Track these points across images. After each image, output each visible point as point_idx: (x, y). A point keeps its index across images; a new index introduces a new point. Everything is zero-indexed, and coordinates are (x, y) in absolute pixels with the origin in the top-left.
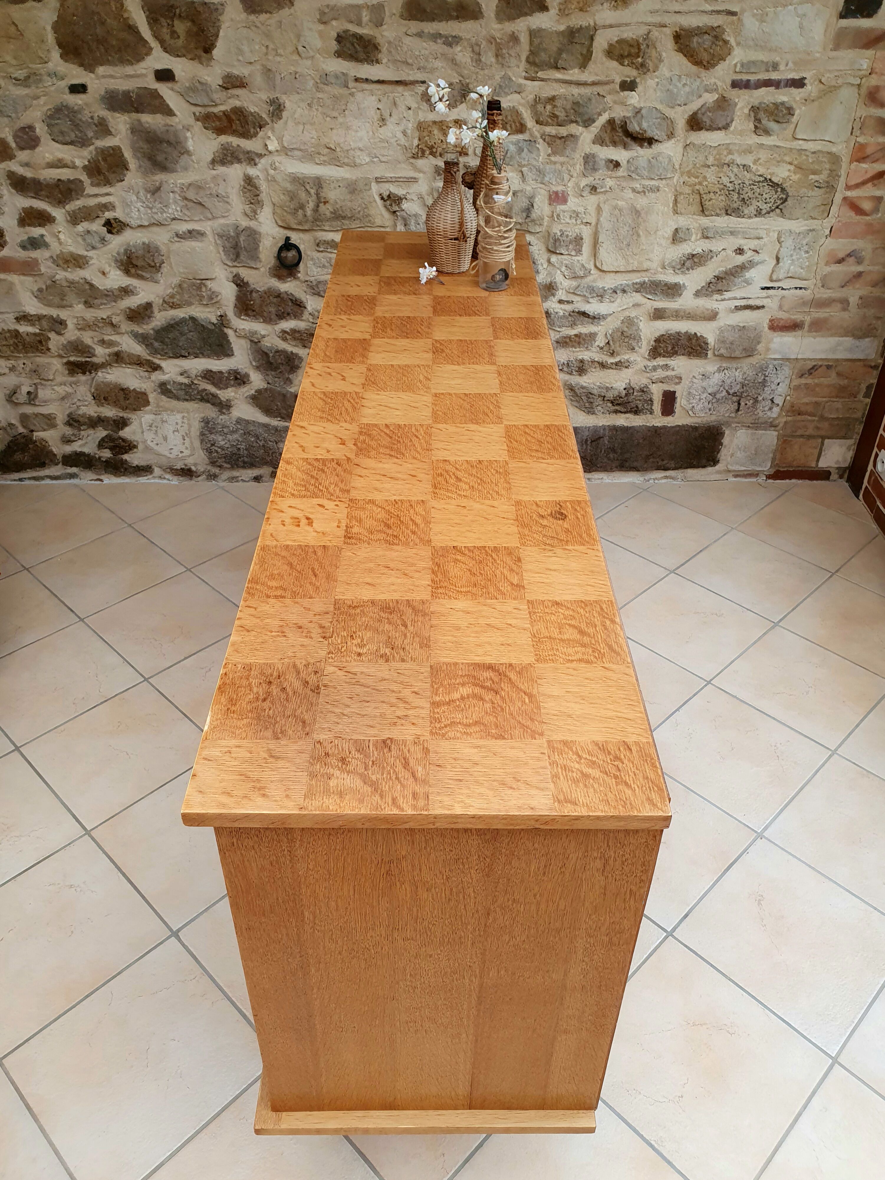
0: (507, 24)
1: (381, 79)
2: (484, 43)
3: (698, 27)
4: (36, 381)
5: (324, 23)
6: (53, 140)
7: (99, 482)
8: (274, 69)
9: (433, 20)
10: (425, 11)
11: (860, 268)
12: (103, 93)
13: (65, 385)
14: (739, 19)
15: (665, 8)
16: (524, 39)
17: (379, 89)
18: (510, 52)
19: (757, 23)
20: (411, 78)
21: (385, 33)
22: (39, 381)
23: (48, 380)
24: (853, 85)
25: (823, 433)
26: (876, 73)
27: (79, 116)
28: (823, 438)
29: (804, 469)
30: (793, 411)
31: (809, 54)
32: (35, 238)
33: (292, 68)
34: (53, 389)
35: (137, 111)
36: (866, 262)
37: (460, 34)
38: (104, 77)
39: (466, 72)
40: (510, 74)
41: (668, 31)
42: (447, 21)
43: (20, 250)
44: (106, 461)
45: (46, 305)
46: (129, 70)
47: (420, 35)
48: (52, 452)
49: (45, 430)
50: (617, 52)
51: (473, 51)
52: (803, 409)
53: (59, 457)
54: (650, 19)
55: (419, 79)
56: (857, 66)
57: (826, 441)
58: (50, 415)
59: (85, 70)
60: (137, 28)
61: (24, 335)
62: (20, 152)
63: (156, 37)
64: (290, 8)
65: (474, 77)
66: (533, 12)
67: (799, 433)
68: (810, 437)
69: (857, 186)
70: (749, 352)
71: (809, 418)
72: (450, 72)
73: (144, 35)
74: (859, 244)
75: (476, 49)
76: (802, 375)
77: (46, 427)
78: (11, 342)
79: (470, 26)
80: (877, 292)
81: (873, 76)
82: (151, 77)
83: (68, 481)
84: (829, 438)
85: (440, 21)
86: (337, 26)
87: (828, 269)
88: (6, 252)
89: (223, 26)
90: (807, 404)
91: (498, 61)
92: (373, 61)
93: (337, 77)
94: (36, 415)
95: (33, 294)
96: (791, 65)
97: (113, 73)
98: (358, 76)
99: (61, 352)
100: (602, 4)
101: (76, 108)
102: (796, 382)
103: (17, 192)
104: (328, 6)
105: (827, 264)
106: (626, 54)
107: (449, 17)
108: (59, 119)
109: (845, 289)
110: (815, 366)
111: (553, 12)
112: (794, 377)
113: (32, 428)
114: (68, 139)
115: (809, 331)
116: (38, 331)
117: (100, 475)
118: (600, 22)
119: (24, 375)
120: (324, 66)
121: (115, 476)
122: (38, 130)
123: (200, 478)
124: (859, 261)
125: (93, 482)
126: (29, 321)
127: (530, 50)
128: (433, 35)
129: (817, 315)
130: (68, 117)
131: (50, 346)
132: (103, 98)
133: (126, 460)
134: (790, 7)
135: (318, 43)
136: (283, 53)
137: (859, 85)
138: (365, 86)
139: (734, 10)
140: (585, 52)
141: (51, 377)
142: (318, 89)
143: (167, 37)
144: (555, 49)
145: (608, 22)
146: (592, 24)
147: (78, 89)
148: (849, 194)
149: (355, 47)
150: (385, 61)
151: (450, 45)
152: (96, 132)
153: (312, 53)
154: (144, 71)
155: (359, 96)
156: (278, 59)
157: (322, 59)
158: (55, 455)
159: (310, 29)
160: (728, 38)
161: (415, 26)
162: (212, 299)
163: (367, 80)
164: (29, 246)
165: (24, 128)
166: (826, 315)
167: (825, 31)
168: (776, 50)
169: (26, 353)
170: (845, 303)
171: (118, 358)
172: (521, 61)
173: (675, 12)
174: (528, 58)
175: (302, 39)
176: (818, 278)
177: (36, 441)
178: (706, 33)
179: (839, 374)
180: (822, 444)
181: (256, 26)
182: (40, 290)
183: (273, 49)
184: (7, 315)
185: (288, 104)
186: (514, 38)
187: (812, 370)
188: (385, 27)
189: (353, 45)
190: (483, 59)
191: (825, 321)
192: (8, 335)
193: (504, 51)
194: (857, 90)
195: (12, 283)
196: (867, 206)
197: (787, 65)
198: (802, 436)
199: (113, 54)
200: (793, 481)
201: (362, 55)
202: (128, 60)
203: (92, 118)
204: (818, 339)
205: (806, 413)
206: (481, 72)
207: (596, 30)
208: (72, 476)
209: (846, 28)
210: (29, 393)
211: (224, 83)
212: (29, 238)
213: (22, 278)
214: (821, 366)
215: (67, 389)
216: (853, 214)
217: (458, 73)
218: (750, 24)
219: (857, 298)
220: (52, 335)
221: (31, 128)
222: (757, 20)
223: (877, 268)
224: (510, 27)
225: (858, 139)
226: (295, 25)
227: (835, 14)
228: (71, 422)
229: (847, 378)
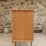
13: (0, 27)
32: (1, 18)
35: (8, 11)
66: (28, 6)
70: (43, 25)
73: (9, 8)
86: (18, 7)
89: (13, 7)
101: (4, 11)
162: (10, 22)
165: (1, 12)
167: (44, 7)
168: (41, 8)
171: (4, 25)
178: (37, 7)
188: (21, 7)
207: (32, 7)
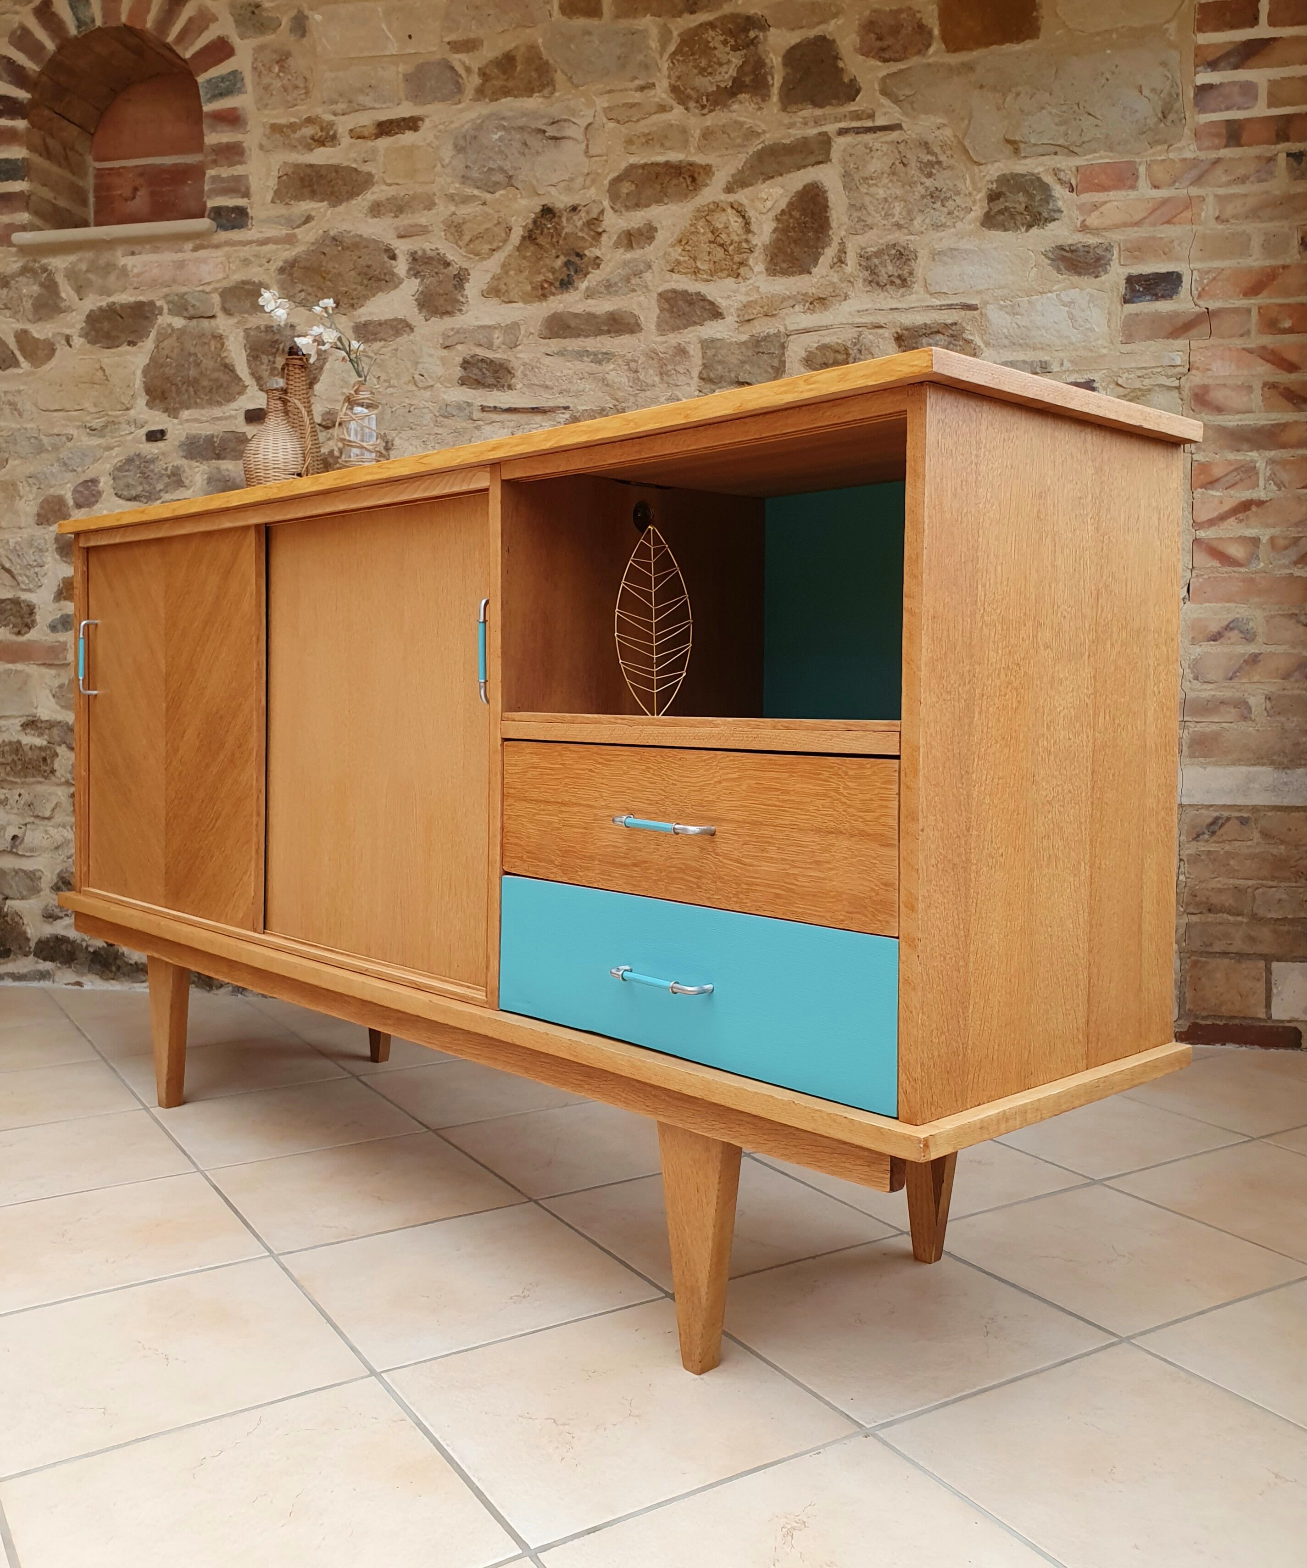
0: (671, 335)
1: (514, 406)
2: (642, 359)
3: (925, 324)
4: (29, 820)
5: (446, 347)
6: (116, 494)
7: (77, 987)
8: (384, 402)
9: (579, 336)
10: (569, 327)
11: (1252, 649)
12: (183, 439)
13: (64, 827)
14: (981, 313)
15: (878, 306)
16: (695, 351)
17: (511, 421)
18: (677, 368)
19: (1007, 316)
20: (551, 404)
21: (518, 356)
22: (32, 819)
23: (44, 818)
24: (1169, 388)
25: (1263, 949)
26: (1198, 368)
27: (152, 467)
28: (1268, 959)
29: (1245, 1023)
30: (1198, 905)
31: (1091, 351)
32: (68, 616)
33: (407, 401)
34: (46, 832)
35: (219, 457)
36: (1260, 639)
37: (613, 350)
38: (187, 421)
39: (621, 394)
40: (677, 393)
41: (886, 333)
42: (596, 336)
43: (48, 631)
44: (95, 952)
45: (62, 707)
46: (217, 412)
47: (561, 353)
48: (25, 933)
49: (23, 898)
50: (819, 360)
51: (630, 369)
52: (1215, 900)
53: (32, 944)
54: (859, 320)
55: (561, 405)
56: (1166, 362)
57: (1275, 965)
58: (33, 872)
59: (169, 416)
60: (233, 366)
61: (26, 749)
62: (77, 511)
63: (252, 374)
64: (409, 335)
65: (632, 399)
66: (704, 320)
67: (1218, 947)
68: (1241, 956)
69: (1212, 522)
71: (1231, 919)
72: (600, 394)
73: (239, 372)
74: (1241, 611)
75: (633, 365)
76: (1198, 836)
77: (24, 893)
78: (10, 759)
79: (625, 341)
80: (1294, 688)
81: (1193, 372)
82: (241, 418)
83: (35, 984)
84: (1278, 961)
85: (586, 337)
86: (463, 351)
87: (1197, 650)
88: (32, 635)
89: (330, 359)
90: (1220, 891)
91: (662, 380)
92: (503, 386)
93: (460, 408)
94: (17, 872)
95: (51, 691)
96: (1067, 364)
97: (197, 416)
98: (485, 404)
99: (69, 776)
100: (793, 306)
101: (149, 457)
102: (1191, 849)
103: (62, 557)
104: (452, 329)
105: (1194, 641)
106: (831, 361)
107: (599, 332)
108: (127, 471)
109: (1235, 683)
110: (1217, 819)
111: (731, 319)
112: (1183, 838)
113: (8, 892)
114: (134, 493)
115: (1192, 756)
116: (45, 743)
117: (82, 974)
118: (791, 328)
119: (15, 811)
120: (445, 397)
121: (101, 977)
122: (101, 484)
123: (222, 990)
124: (1249, 637)
125: (70, 987)
126: (38, 728)
127: (704, 364)
128: (578, 352)
129: (1199, 728)
130: (139, 467)
131: (56, 766)
132: (182, 444)
133: (123, 954)
134: (1049, 295)
135: (440, 371)
136: (396, 384)
137: (1178, 388)
138: (494, 416)
139: (973, 302)
140: (776, 363)
141: (47, 814)
142: (437, 424)
143: (265, 374)
144: (736, 362)
145: (803, 325)
146: (782, 329)
147: (156, 436)
148: (1201, 534)
149: (483, 373)
150: (518, 387)
151: (600, 363)
152: (167, 486)
153: (432, 383)
154: (233, 413)
155: (487, 429)
156: (390, 390)
157: (443, 389)
158: (28, 940)
159: (431, 355)
160: (970, 337)
161: (555, 344)
163: (495, 407)
164: (59, 627)
165: (86, 481)
166: (1214, 727)
167: (1109, 321)
168: (1042, 349)
169: (26, 777)
170: (1242, 707)
172: (692, 378)
173: (891, 309)
174: (701, 373)
175: (420, 366)
176: (1185, 665)
177: (6, 915)
178: (938, 332)
179: (1266, 835)
180: (1269, 971)
181: (368, 357)
182: (61, 687)
183: (385, 381)
184: (12, 721)
185: (397, 442)
186: (681, 351)
187: (1215, 826)
188: (519, 348)
189: (481, 370)
190: (641, 377)
191: (1215, 737)
192: (7, 748)
193: (669, 367)
194: (1177, 395)
195: (28, 676)
196: (1236, 551)
197: (1062, 365)
198: (1225, 954)
199: (202, 396)
200: (1230, 1047)
201: (491, 381)
202: (218, 401)
203: (166, 469)
204: (1210, 769)
205: (1222, 910)
206: (642, 394)
207: (788, 336)
208: (43, 975)
209: (1137, 315)
210: (15, 838)
211: (323, 420)
212: (62, 616)
213: (44, 670)
214: (1228, 819)
215: (66, 834)
216: (1216, 563)
217: (610, 395)
218: (998, 318)
219: (1261, 699)
220: (62, 750)
221: (94, 481)
222: (1007, 313)
223: (1281, 649)
224: (674, 339)
225: (1195, 457)
226: (413, 352)
227: (1117, 300)
228: (60, 884)
229: (1282, 842)
